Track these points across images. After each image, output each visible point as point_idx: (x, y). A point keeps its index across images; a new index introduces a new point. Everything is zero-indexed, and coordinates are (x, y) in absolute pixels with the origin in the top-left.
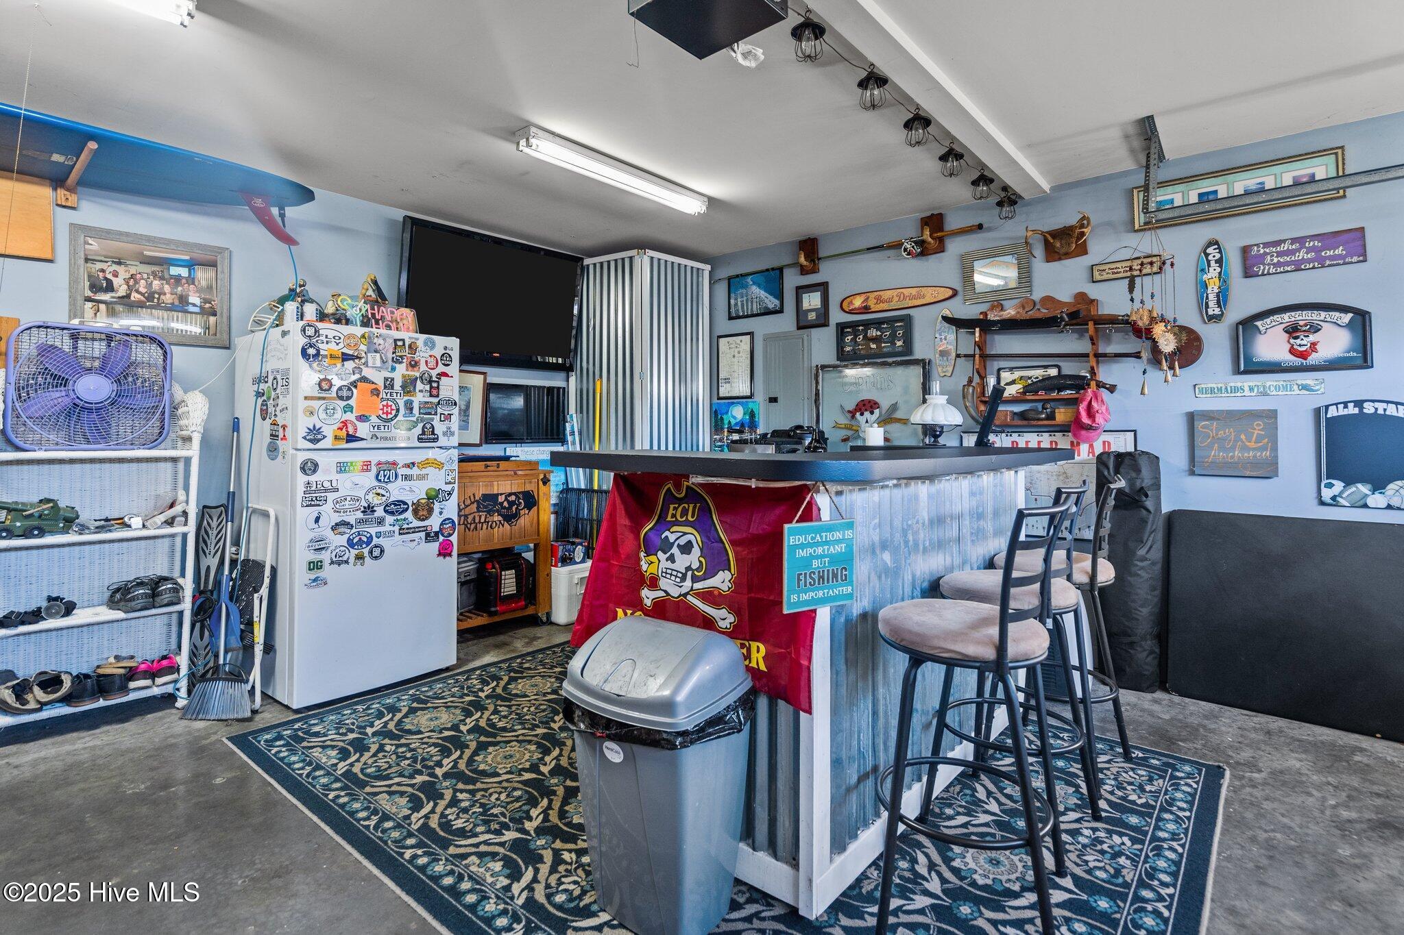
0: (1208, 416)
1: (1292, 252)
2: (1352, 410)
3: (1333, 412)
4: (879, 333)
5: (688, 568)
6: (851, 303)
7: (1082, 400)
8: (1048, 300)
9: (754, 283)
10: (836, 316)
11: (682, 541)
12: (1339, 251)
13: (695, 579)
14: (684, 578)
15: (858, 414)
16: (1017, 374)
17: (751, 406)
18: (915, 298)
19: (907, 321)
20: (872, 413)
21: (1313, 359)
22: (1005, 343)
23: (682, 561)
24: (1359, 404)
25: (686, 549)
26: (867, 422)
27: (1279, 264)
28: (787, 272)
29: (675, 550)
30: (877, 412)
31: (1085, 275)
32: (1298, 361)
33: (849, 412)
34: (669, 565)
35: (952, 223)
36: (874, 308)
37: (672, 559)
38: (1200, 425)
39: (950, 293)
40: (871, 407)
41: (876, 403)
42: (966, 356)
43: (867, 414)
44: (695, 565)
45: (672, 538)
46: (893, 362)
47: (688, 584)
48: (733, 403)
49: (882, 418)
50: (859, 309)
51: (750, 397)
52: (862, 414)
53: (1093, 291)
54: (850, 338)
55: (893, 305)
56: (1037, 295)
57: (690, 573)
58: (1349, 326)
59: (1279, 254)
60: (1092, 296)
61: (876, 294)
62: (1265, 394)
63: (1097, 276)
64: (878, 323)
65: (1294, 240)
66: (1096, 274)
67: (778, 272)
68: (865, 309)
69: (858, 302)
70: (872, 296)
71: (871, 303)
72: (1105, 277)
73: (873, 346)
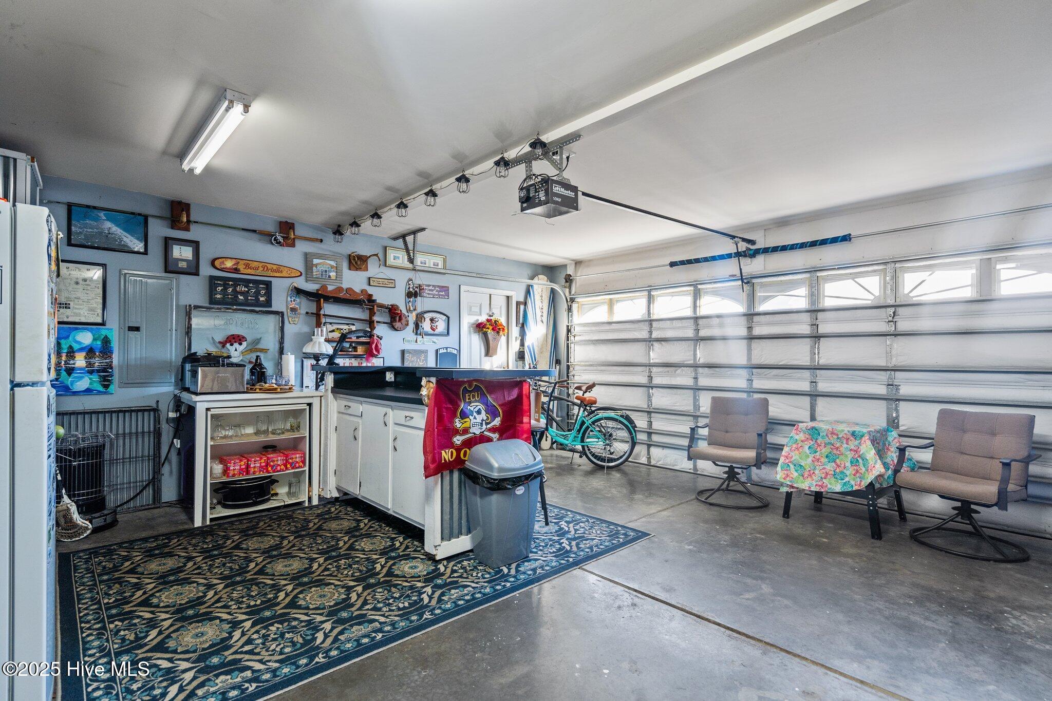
0: (409, 352)
1: (432, 290)
2: (445, 351)
3: (441, 351)
4: (247, 289)
5: (483, 420)
6: (223, 263)
7: (373, 343)
8: (349, 290)
9: (108, 220)
10: (206, 270)
11: (476, 409)
12: (443, 293)
13: (487, 424)
14: (482, 424)
15: (228, 345)
16: (335, 327)
17: (104, 332)
18: (275, 271)
19: (268, 285)
20: (240, 344)
21: (437, 332)
22: (329, 309)
23: (479, 418)
24: (447, 348)
25: (479, 412)
26: (236, 350)
27: (429, 294)
28: (150, 220)
29: (475, 414)
30: (244, 344)
31: (366, 281)
32: (432, 332)
33: (220, 342)
34: (475, 421)
35: (299, 231)
36: (242, 271)
37: (475, 418)
38: (406, 355)
39: (299, 274)
40: (240, 340)
41: (244, 337)
42: (312, 313)
43: (236, 345)
44: (485, 418)
45: (472, 409)
46: (260, 311)
47: (484, 427)
48: (77, 329)
49: (249, 348)
50: (230, 269)
51: (103, 324)
52: (232, 345)
53: (371, 290)
54: (220, 288)
55: (258, 272)
56: (345, 286)
57: (484, 422)
58: (444, 321)
59: (430, 290)
60: (370, 292)
61: (247, 261)
62: (424, 344)
63: (372, 283)
64: (246, 282)
65: (433, 286)
66: (371, 282)
67: (142, 219)
68: (236, 271)
69: (229, 264)
70: (242, 262)
71: (241, 267)
72: (375, 284)
73: (241, 297)
